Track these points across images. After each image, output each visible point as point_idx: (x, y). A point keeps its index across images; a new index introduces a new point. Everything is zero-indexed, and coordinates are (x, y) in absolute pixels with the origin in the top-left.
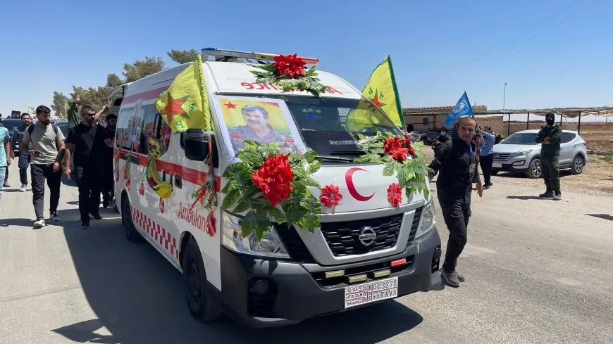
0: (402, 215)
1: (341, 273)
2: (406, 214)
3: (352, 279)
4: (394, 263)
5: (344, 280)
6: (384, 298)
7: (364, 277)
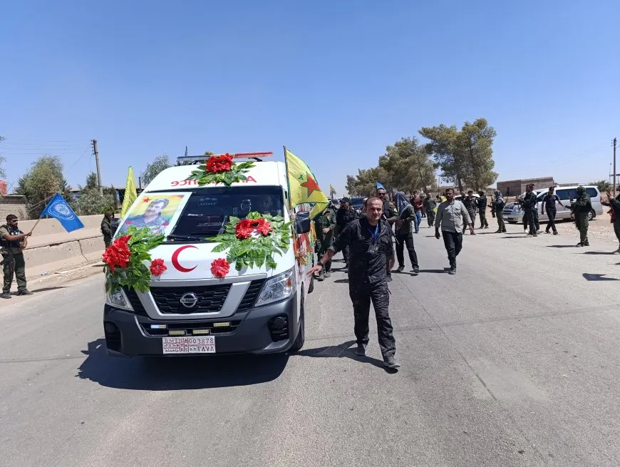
0: (229, 286)
1: (164, 327)
2: (234, 284)
3: (171, 333)
4: (216, 325)
5: (164, 332)
6: (201, 352)
7: (182, 332)
